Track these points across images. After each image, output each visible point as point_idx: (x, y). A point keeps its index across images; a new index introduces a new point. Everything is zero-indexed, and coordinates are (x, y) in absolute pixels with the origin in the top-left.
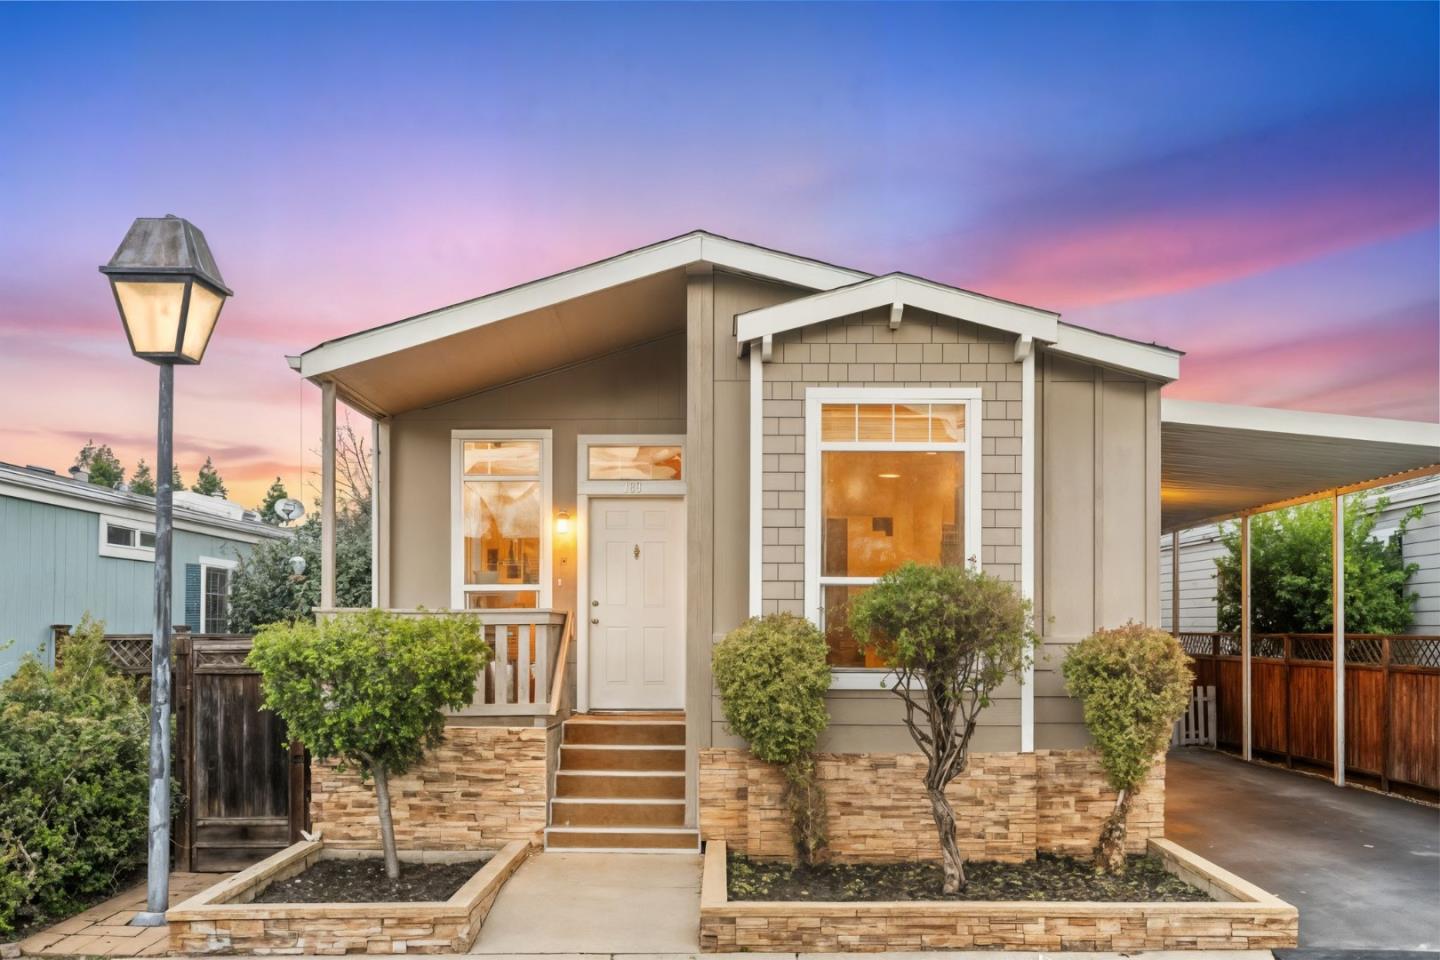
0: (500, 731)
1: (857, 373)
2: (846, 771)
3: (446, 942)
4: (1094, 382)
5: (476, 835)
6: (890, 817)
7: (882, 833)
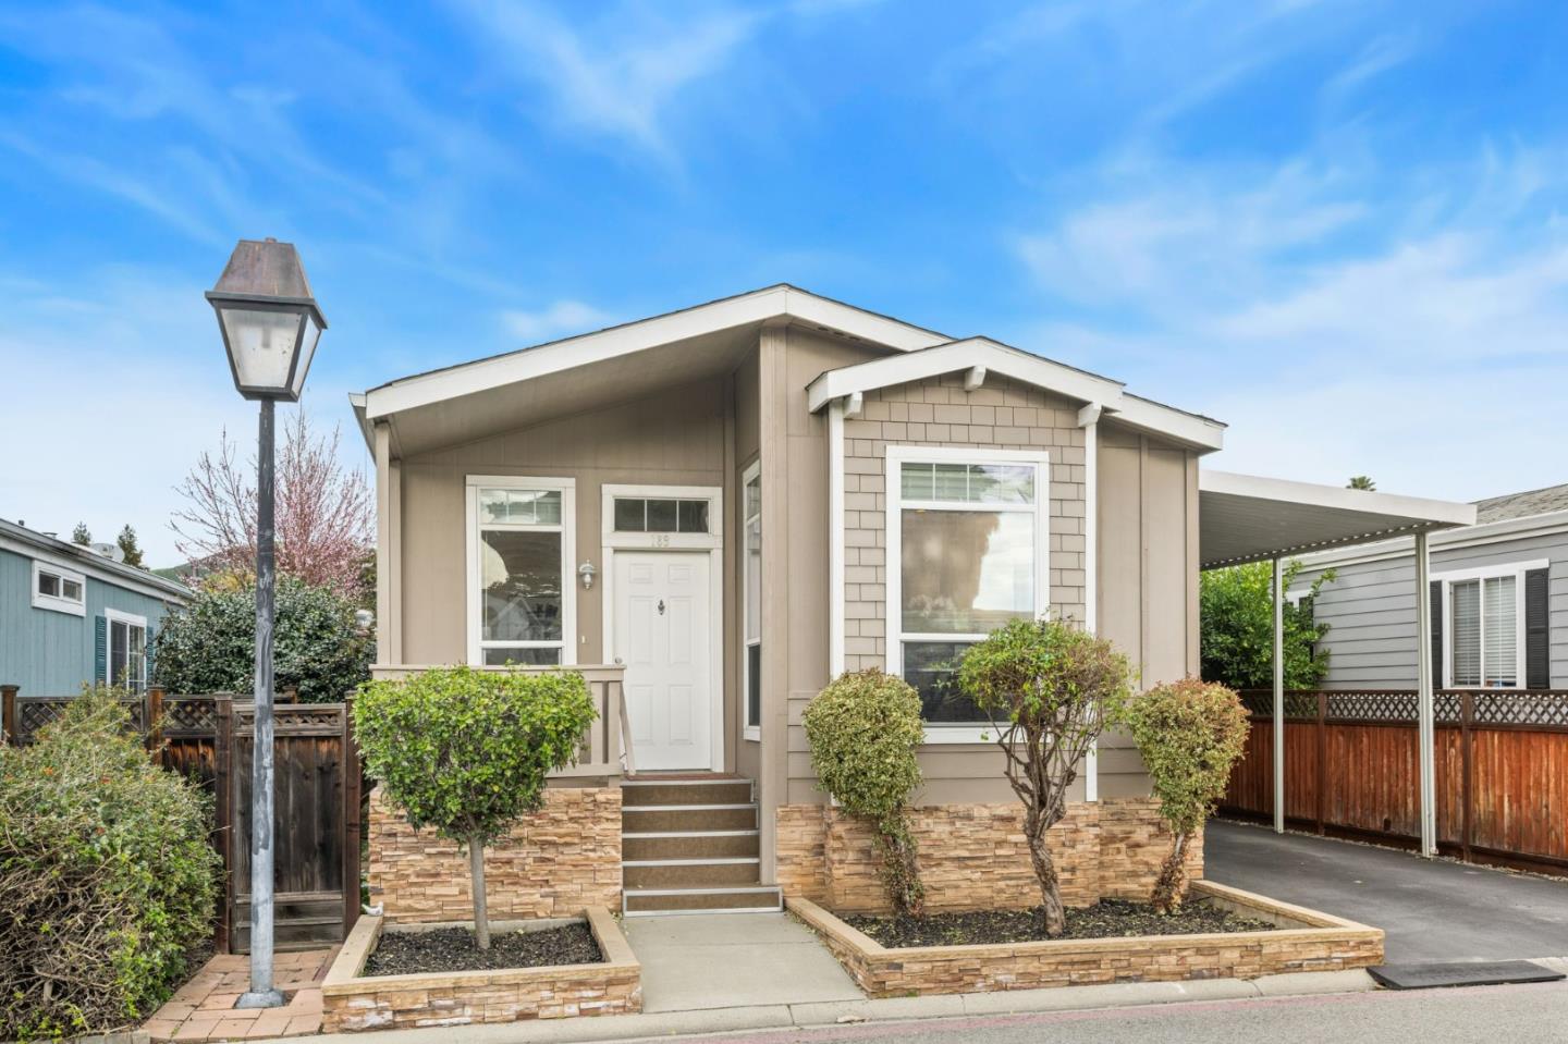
0: (575, 792)
1: (934, 433)
2: (925, 822)
3: (620, 1002)
4: (1140, 449)
5: (550, 900)
6: (967, 867)
7: (960, 883)
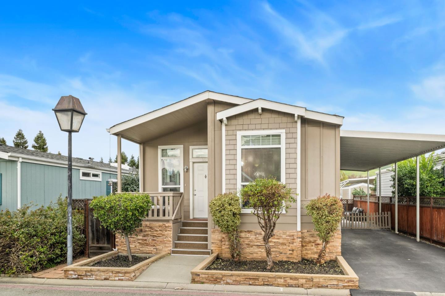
1: (250, 127)
2: (248, 235)
3: (128, 278)
4: (320, 126)
5: (155, 250)
6: (260, 248)
7: (258, 252)
